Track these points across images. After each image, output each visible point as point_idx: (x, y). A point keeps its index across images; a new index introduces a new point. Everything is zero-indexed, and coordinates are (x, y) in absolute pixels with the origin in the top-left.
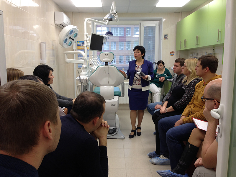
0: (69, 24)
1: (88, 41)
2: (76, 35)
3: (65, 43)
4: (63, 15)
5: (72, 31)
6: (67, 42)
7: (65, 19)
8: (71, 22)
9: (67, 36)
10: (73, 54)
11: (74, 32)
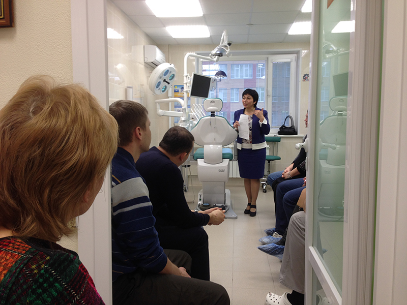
0: (164, 62)
1: (188, 85)
2: (173, 76)
3: (157, 87)
4: (156, 50)
5: (168, 71)
6: (160, 87)
7: (158, 55)
8: (166, 58)
9: (161, 78)
10: (167, 103)
11: (171, 72)
